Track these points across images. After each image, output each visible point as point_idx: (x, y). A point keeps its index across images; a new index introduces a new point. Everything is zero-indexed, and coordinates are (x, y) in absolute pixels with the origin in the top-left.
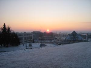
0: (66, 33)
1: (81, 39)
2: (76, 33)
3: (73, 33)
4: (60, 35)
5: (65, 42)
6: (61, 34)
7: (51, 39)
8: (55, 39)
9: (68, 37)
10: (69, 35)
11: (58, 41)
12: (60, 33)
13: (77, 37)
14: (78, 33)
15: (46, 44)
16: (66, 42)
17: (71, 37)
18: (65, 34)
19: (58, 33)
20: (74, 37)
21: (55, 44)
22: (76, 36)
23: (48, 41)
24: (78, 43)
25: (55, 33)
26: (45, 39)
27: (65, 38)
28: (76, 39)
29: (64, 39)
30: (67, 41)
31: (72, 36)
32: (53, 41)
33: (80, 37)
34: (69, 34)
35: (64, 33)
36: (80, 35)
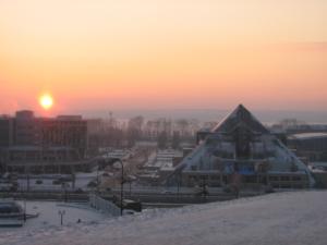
0: (183, 123)
1: (294, 168)
2: (258, 126)
3: (230, 122)
4: (133, 136)
5: (174, 190)
6: (143, 127)
7: (65, 170)
8: (103, 165)
9: (200, 152)
10: (201, 135)
11: (123, 181)
12: (139, 119)
13: (260, 156)
14: (268, 123)
15: (28, 207)
16: (184, 190)
17: (216, 153)
18: (175, 127)
19: (122, 123)
20: (243, 152)
21: (95, 207)
22: (258, 147)
23: (48, 184)
24: (271, 196)
25: (97, 122)
26: (21, 170)
27: (176, 161)
28: (257, 163)
29: (170, 167)
30: (190, 186)
31: (227, 146)
32: (82, 181)
33: (285, 154)
34: (201, 127)
35: (167, 124)
36: (282, 138)
